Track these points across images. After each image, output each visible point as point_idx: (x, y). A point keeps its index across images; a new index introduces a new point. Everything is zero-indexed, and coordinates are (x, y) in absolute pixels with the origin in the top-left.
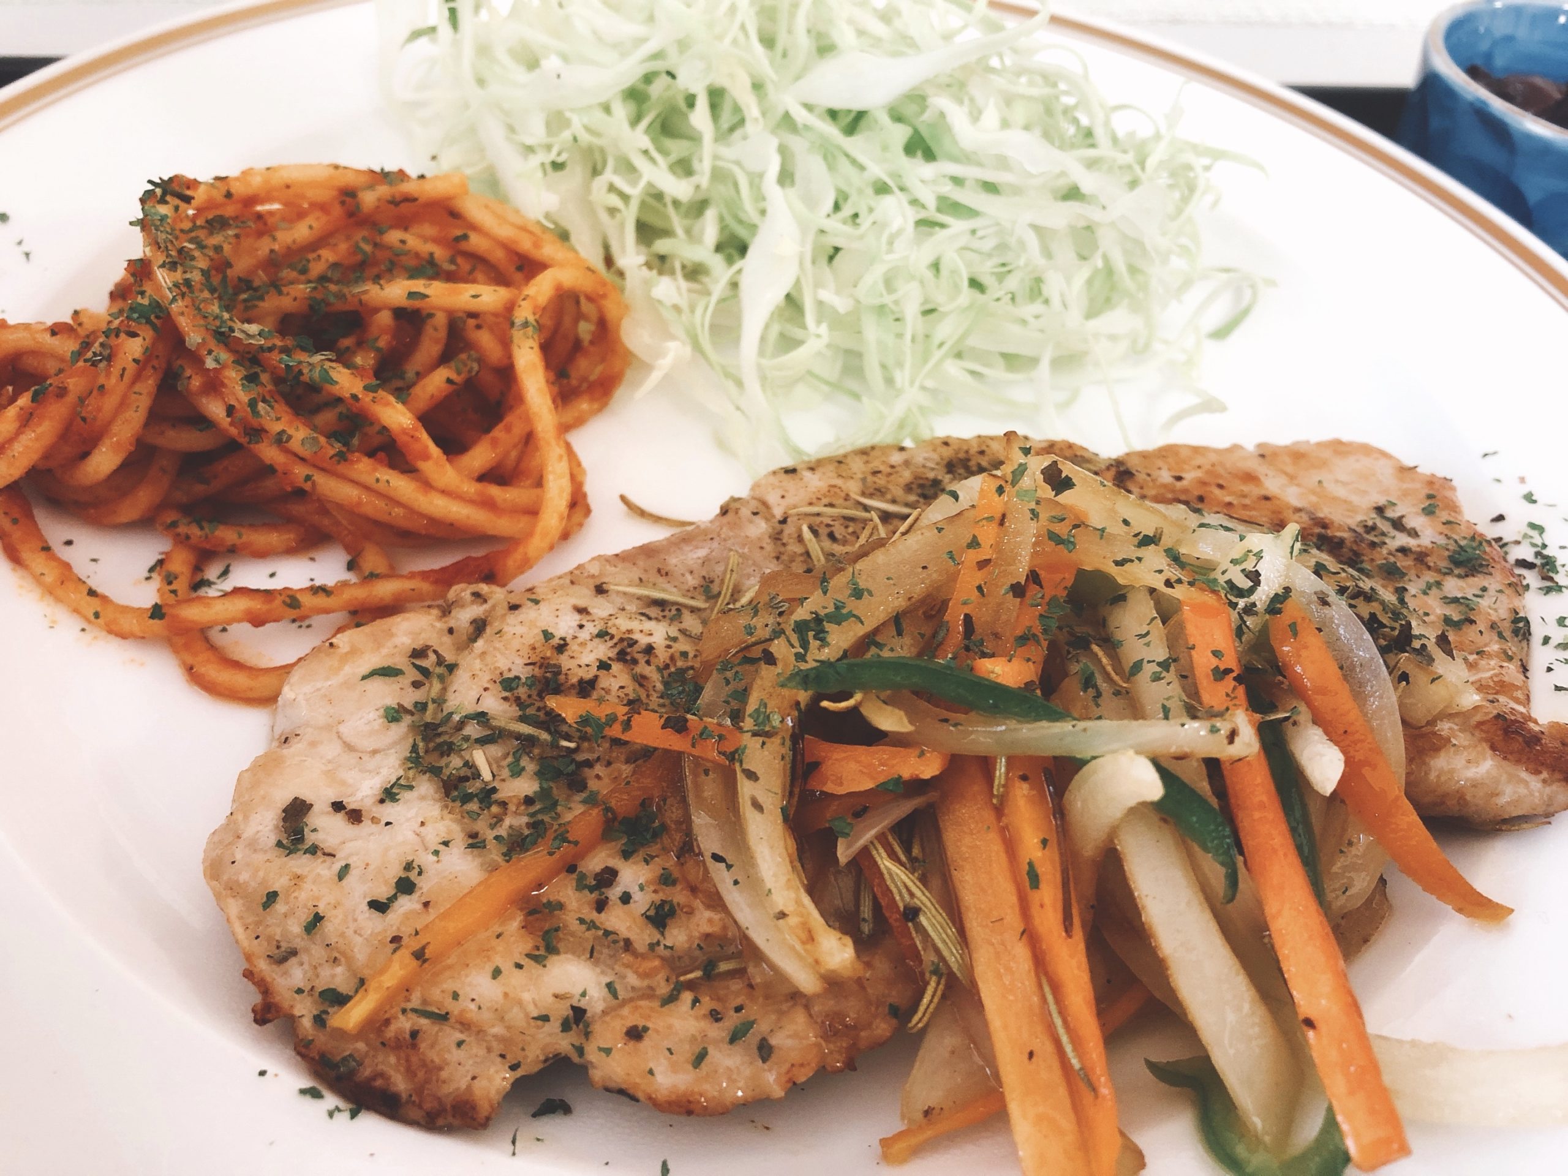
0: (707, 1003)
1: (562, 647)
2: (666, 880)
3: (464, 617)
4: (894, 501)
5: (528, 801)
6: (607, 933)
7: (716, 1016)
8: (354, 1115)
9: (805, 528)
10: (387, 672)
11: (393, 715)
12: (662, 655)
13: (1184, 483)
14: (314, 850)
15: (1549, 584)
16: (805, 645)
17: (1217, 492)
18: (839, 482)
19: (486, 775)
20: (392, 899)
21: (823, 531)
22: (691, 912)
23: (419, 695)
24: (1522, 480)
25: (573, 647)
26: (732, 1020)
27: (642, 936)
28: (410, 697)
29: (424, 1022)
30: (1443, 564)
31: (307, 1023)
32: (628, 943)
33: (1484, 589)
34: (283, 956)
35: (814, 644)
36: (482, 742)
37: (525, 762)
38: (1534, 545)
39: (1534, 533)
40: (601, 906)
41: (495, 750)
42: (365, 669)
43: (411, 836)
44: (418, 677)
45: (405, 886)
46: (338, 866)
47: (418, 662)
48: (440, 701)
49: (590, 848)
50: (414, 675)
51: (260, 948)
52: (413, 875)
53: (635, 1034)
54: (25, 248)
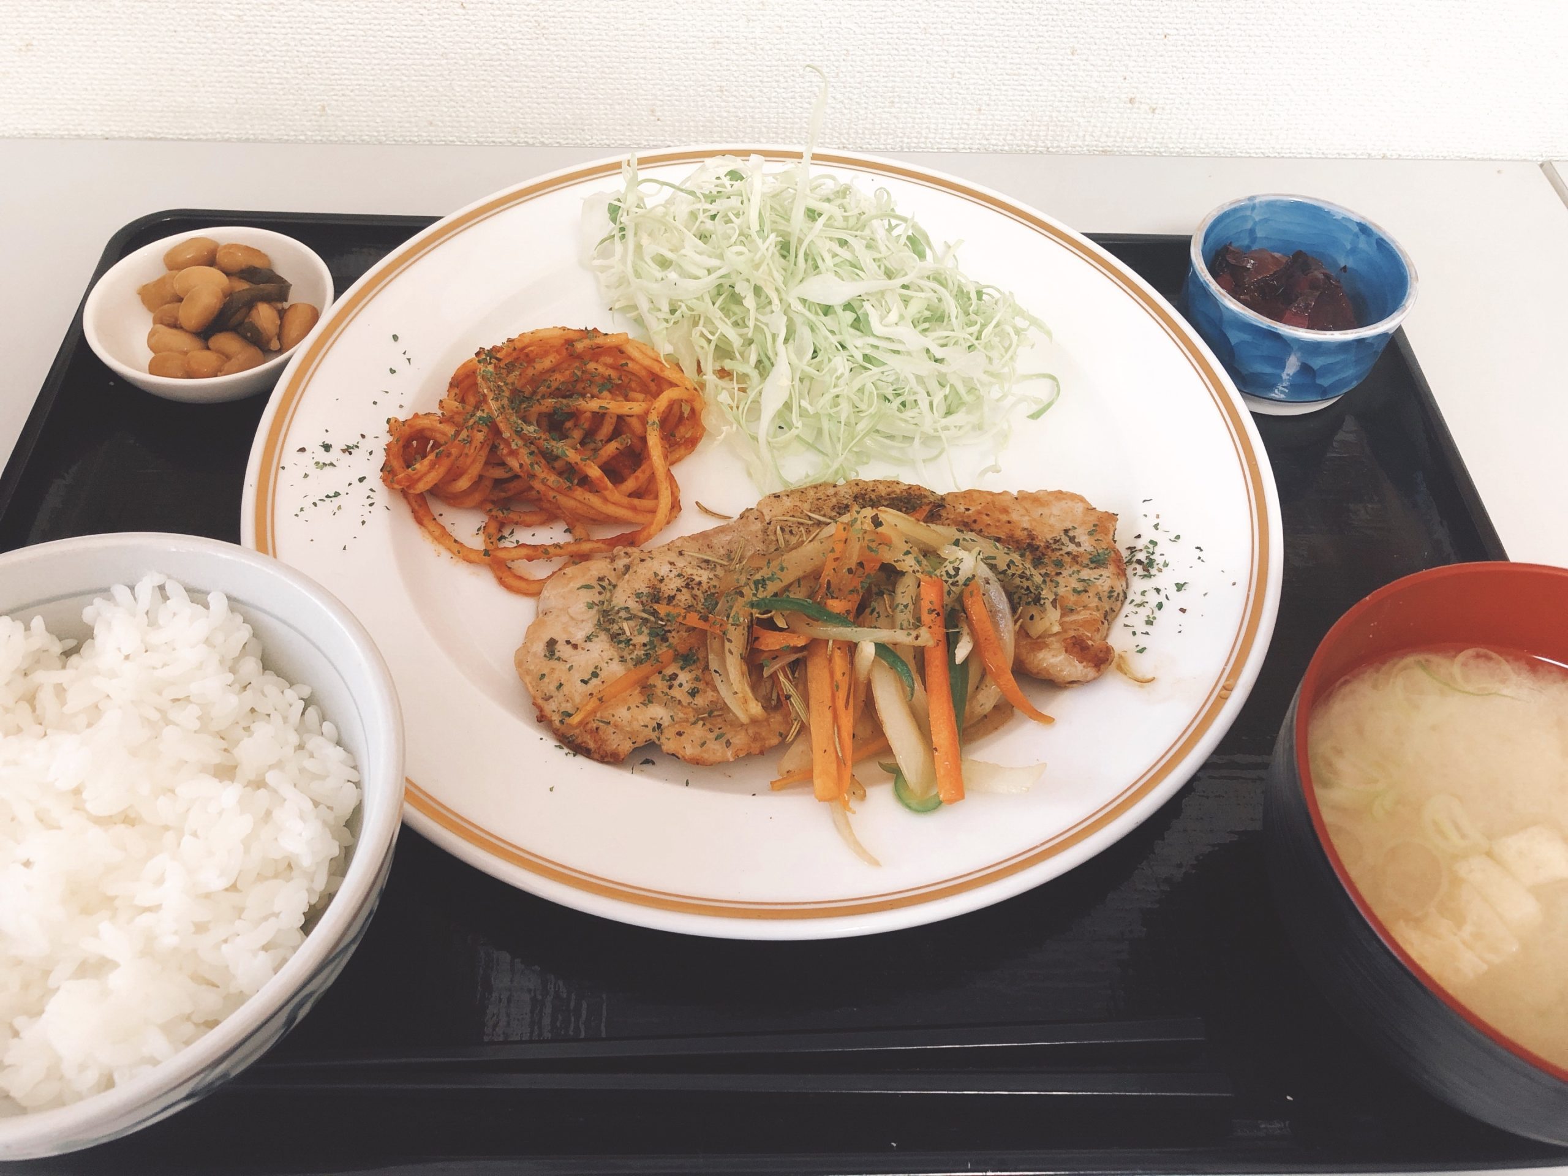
0: (708, 726)
1: (661, 581)
2: (697, 679)
3: (620, 563)
4: (824, 516)
5: (645, 645)
6: (672, 697)
7: (711, 731)
8: (574, 755)
9: (778, 528)
10: (588, 587)
11: (591, 606)
12: (705, 586)
13: (970, 512)
14: (559, 659)
15: (1146, 573)
16: (757, 589)
17: (985, 517)
18: (799, 504)
19: (628, 633)
20: (590, 679)
21: (787, 529)
22: (705, 692)
23: (601, 598)
24: (1158, 516)
25: (666, 580)
26: (717, 732)
27: (686, 699)
28: (597, 598)
29: (601, 724)
30: (1086, 562)
31: (557, 723)
32: (680, 701)
33: (1101, 576)
34: (548, 698)
35: (761, 589)
36: (627, 619)
37: (644, 628)
38: (1148, 552)
39: (1151, 546)
40: (670, 687)
41: (632, 623)
42: (579, 585)
43: (597, 655)
44: (601, 590)
45: (595, 675)
46: (568, 666)
47: (601, 583)
48: (610, 601)
49: (668, 665)
50: (599, 589)
51: (539, 695)
52: (598, 671)
53: (680, 734)
54: (407, 356)
